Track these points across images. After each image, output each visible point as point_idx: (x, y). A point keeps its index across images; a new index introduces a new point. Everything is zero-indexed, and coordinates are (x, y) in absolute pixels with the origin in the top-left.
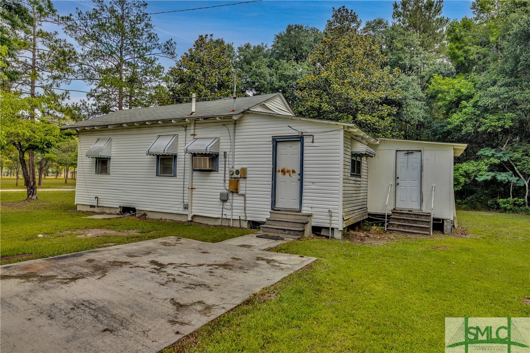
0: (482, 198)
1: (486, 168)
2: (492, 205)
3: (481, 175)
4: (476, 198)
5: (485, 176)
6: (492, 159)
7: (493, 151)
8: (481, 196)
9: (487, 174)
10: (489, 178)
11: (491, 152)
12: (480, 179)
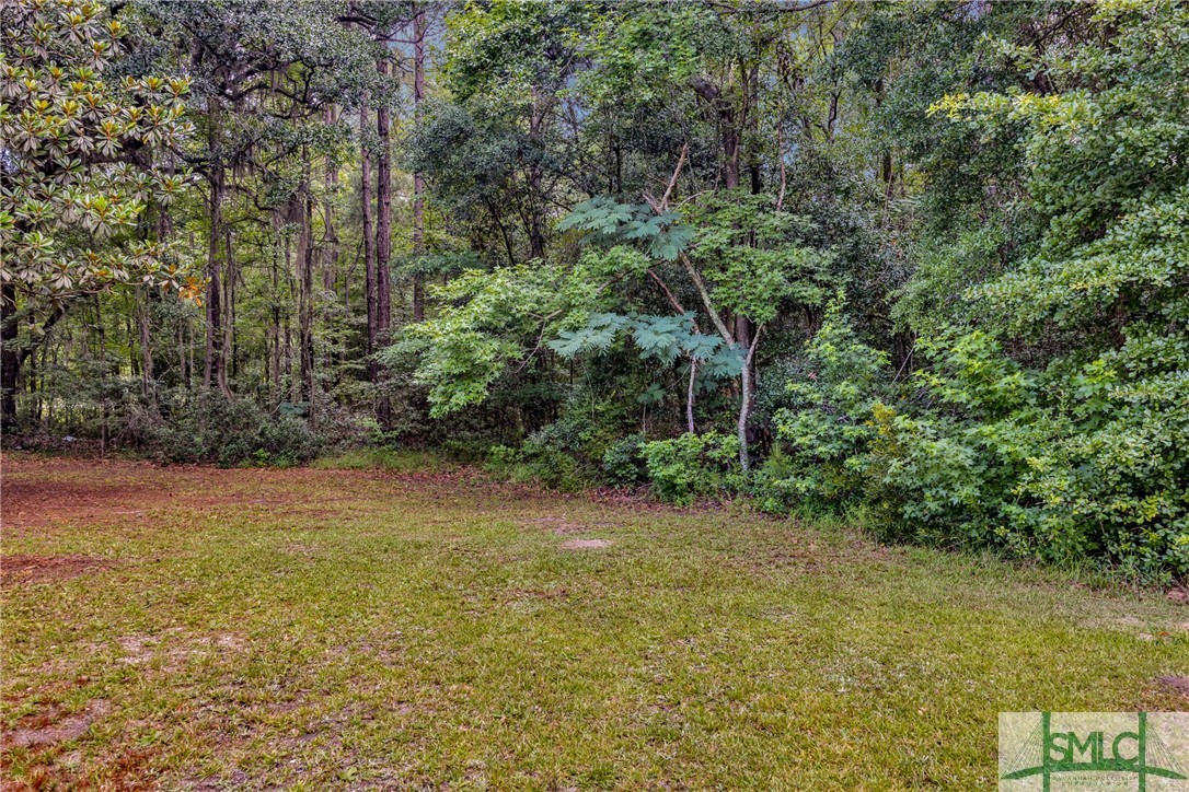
0: (581, 435)
1: (593, 290)
2: (620, 465)
3: (574, 329)
4: (564, 437)
5: (589, 332)
6: (616, 251)
7: (623, 212)
8: (582, 427)
9: (594, 323)
10: (603, 340)
11: (615, 217)
12: (567, 346)
